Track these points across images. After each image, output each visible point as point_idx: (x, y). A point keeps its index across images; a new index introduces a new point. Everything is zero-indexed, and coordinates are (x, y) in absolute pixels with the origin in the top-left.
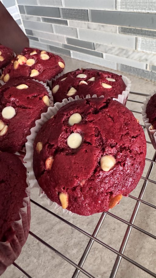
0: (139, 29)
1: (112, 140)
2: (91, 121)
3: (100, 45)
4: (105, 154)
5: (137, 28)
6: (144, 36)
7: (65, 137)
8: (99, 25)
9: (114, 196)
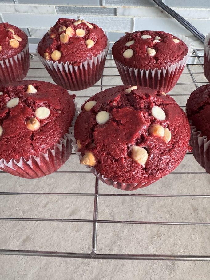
0: (80, 7)
3: (36, 30)
5: (77, 6)
6: (86, 14)
8: (30, 6)
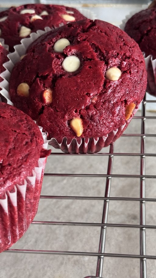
1: (113, 51)
2: (84, 40)
4: (109, 67)
7: (60, 63)
9: (128, 103)
